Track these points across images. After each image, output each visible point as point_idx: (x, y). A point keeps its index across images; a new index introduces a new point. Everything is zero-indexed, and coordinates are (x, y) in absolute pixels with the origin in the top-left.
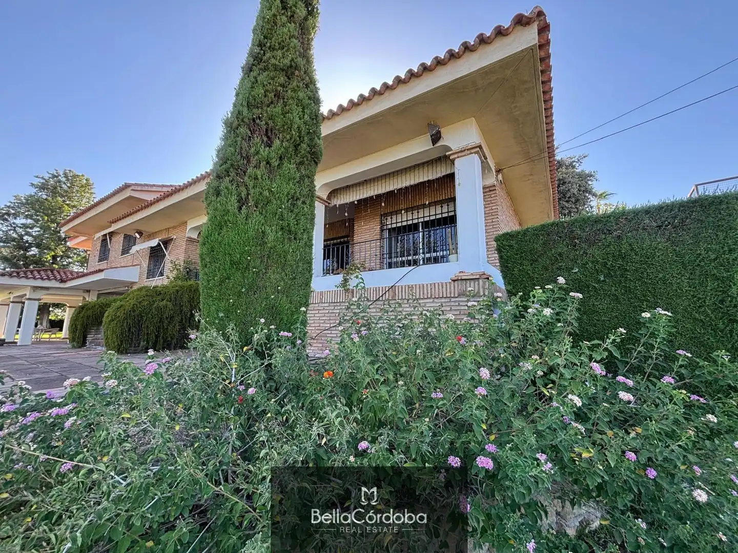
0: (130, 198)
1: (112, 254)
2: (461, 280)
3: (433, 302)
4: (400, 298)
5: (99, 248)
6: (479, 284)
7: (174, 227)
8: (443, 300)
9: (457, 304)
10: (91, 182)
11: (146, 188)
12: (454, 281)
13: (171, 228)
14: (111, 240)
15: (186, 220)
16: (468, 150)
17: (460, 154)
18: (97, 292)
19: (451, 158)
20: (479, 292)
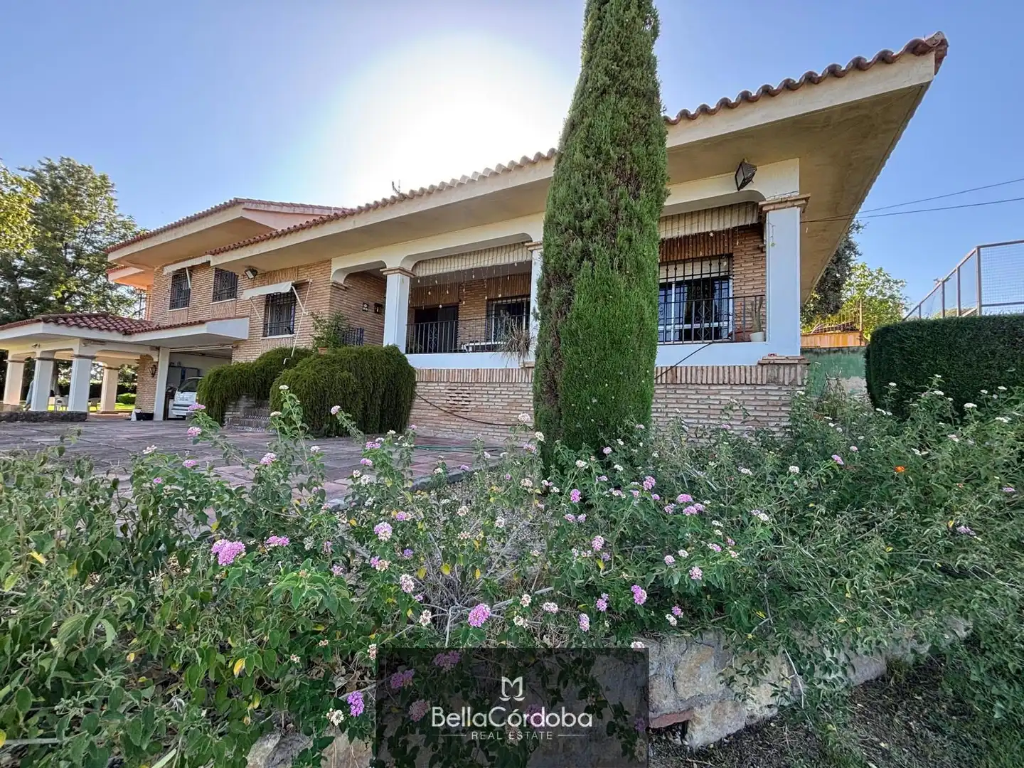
0: (242, 220)
1: (195, 298)
2: (774, 364)
3: (731, 389)
4: (683, 382)
5: (169, 287)
6: (796, 370)
7: (308, 267)
8: (745, 388)
9: (764, 393)
10: (111, 181)
11: (262, 207)
12: (762, 365)
13: (302, 267)
14: (191, 277)
15: (328, 257)
16: (791, 201)
17: (777, 206)
18: (169, 350)
19: (764, 209)
20: (795, 379)
